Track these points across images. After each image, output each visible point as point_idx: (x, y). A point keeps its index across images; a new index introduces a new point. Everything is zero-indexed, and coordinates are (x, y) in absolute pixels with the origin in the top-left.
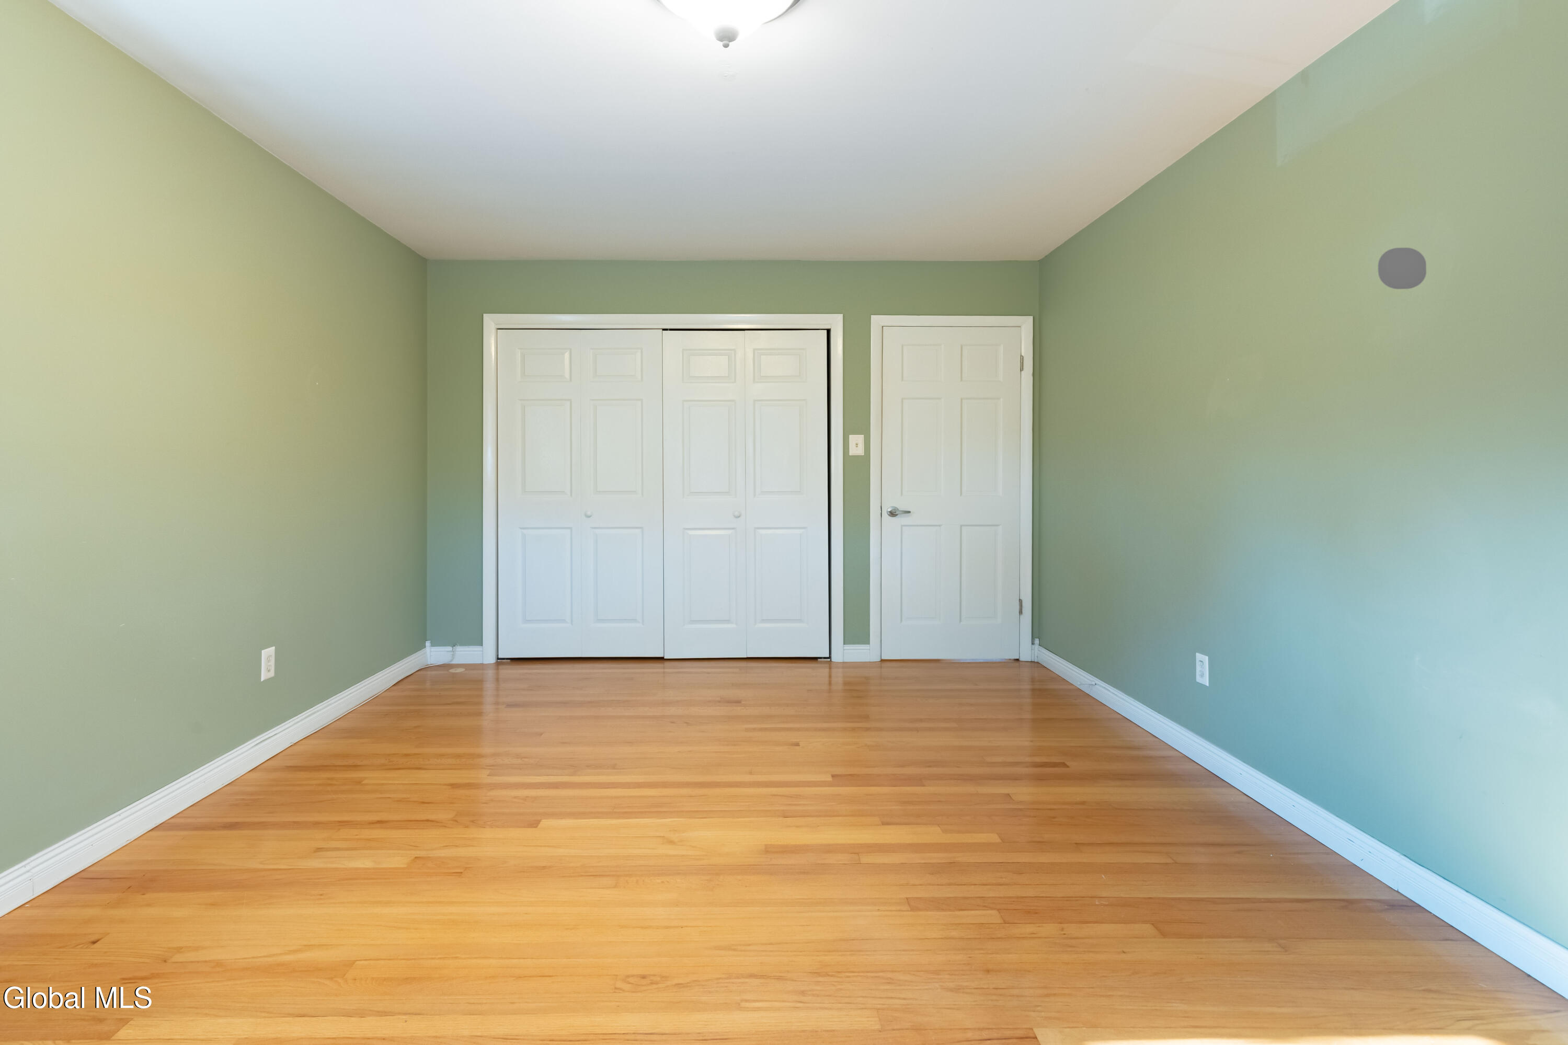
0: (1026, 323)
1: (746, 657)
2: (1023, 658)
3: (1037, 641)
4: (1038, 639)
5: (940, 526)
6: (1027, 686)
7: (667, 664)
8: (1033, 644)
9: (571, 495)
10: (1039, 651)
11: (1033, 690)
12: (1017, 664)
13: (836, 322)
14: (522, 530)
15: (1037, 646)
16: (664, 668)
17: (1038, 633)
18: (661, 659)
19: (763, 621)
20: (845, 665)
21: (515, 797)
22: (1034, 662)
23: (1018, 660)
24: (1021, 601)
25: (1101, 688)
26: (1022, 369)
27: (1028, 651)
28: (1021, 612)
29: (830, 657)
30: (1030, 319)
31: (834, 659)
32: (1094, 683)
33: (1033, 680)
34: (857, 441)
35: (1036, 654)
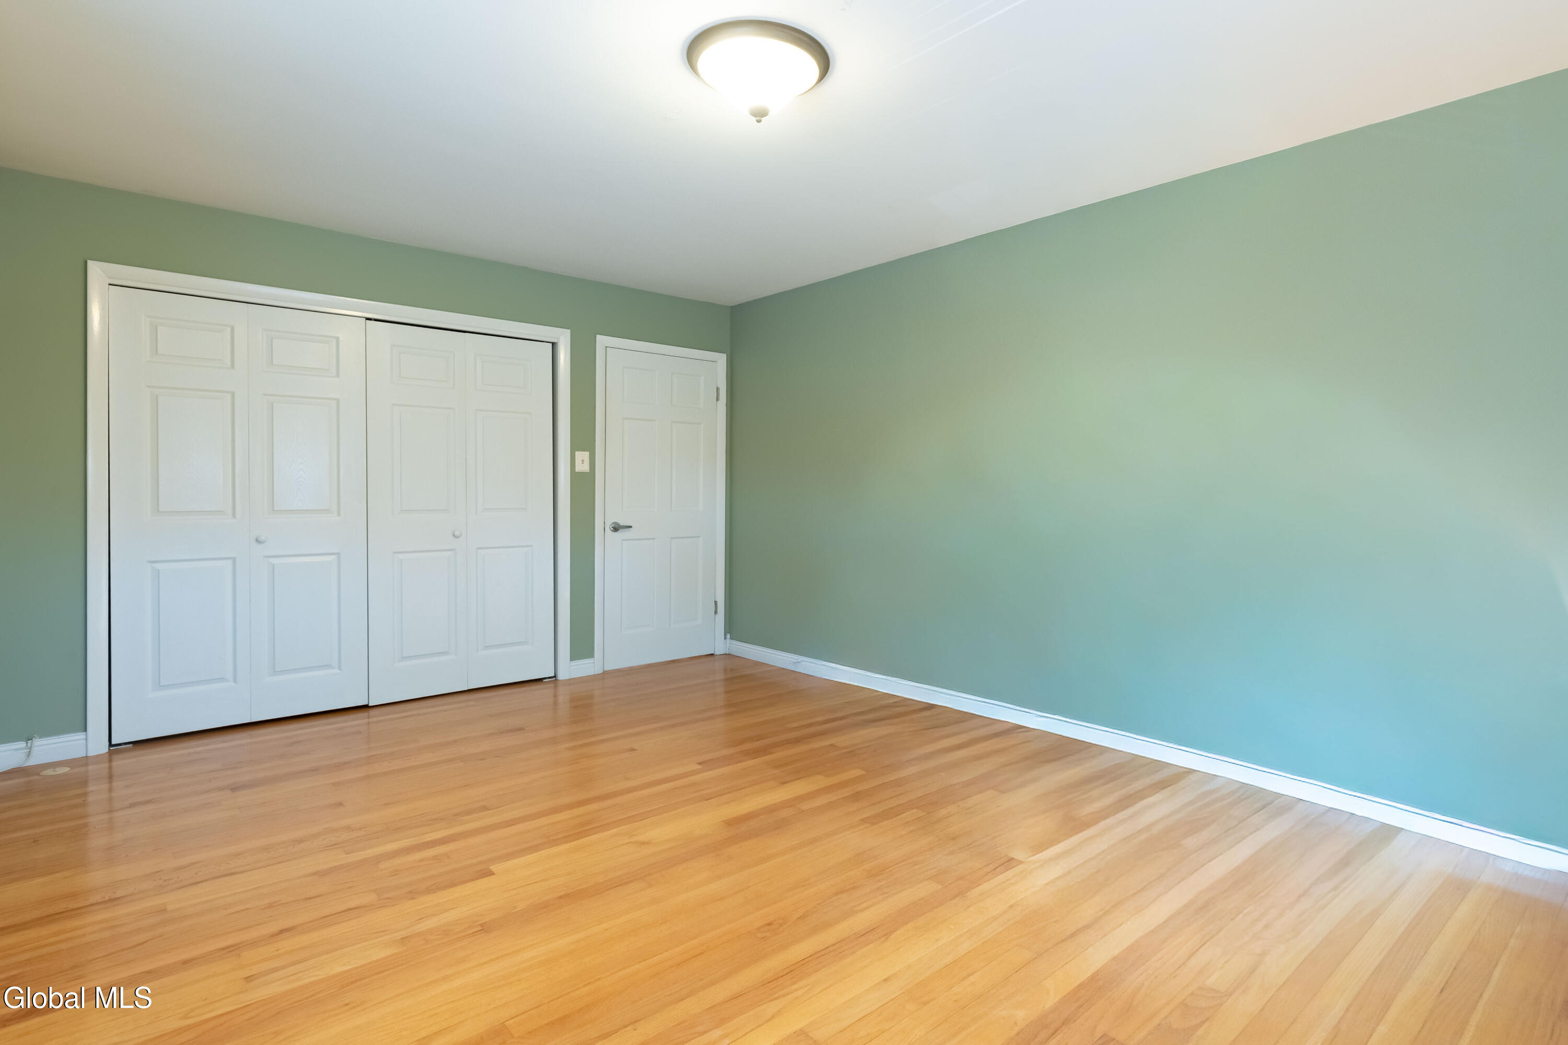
0: (721, 360)
1: (466, 689)
2: (717, 653)
3: (728, 636)
4: (729, 634)
5: (653, 539)
6: (720, 676)
7: (373, 712)
8: (725, 638)
9: (234, 516)
10: (730, 644)
11: (726, 680)
12: (712, 658)
13: (563, 338)
14: (154, 565)
15: (728, 640)
16: (369, 718)
17: (732, 629)
18: (366, 707)
19: (486, 647)
20: (571, 682)
21: (422, 860)
22: (726, 654)
23: (712, 655)
24: (716, 603)
25: (808, 664)
26: (717, 399)
27: (720, 644)
28: (716, 612)
29: (555, 677)
30: (724, 356)
31: (561, 676)
32: (800, 660)
33: (725, 670)
34: (582, 457)
35: (728, 646)
